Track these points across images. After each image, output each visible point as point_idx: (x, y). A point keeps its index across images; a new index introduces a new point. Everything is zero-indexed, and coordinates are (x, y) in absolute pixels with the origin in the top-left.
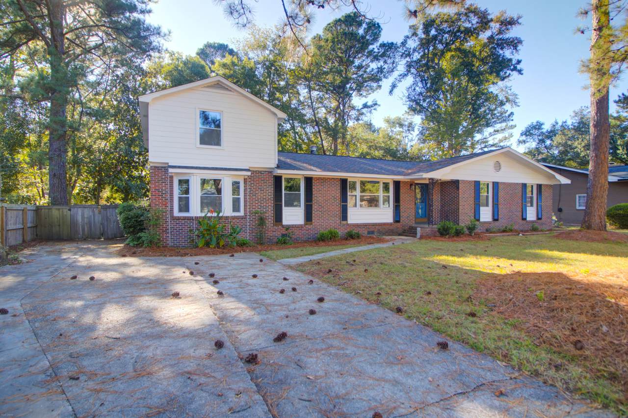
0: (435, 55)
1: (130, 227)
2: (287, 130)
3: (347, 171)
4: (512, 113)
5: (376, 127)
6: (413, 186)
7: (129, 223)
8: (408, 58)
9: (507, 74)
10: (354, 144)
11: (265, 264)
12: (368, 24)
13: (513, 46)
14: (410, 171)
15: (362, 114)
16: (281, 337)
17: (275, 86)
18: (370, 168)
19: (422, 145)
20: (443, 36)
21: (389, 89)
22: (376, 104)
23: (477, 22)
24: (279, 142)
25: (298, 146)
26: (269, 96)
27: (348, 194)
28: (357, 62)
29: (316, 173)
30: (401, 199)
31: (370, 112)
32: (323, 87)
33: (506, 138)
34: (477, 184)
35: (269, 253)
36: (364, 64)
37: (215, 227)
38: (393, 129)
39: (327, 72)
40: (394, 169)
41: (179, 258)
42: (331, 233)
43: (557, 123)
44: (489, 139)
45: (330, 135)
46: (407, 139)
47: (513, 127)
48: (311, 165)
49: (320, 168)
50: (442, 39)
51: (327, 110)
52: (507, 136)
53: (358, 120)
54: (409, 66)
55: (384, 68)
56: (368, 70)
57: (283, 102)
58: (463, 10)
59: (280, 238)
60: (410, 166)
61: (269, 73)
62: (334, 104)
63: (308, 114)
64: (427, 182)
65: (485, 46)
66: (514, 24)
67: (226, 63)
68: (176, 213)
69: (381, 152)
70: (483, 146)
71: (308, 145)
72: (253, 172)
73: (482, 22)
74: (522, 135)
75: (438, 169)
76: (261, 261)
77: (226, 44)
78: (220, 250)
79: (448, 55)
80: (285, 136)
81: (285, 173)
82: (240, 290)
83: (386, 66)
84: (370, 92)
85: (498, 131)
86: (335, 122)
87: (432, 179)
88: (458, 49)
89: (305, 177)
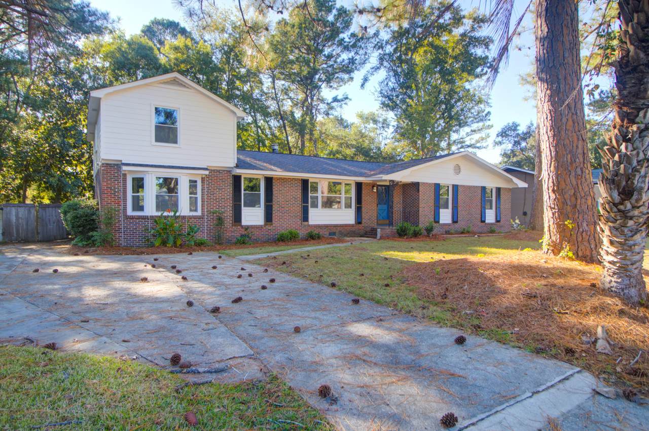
0: (408, 49)
1: (79, 226)
2: (249, 124)
3: (308, 172)
4: (489, 113)
5: (349, 122)
6: (375, 188)
7: (78, 222)
8: (381, 50)
9: (484, 71)
10: (323, 141)
11: (224, 260)
12: (339, 10)
13: (485, 45)
14: (372, 173)
15: (332, 108)
16: (238, 300)
17: (235, 74)
18: (333, 168)
19: (397, 143)
20: (415, 30)
21: (360, 82)
22: (347, 98)
23: (450, 19)
24: (239, 137)
25: (260, 141)
26: (228, 85)
27: (310, 195)
28: (327, 51)
29: (277, 173)
30: (363, 200)
31: (341, 106)
32: (289, 77)
33: (483, 139)
34: (437, 187)
35: (227, 251)
36: (334, 53)
37: (172, 226)
38: (366, 125)
39: (293, 61)
40: (357, 170)
41: (136, 256)
42: (291, 233)
43: (532, 125)
44: (466, 139)
45: (296, 130)
46: (381, 137)
47: (490, 127)
48: (271, 164)
49: (281, 168)
50: (415, 32)
51: (293, 103)
52: (484, 136)
53: (327, 114)
54: (381, 59)
55: (356, 59)
56: (338, 60)
57: (243, 92)
58: (436, 4)
59: (239, 238)
60: (375, 168)
61: (228, 58)
62: (301, 96)
63: (272, 106)
64: (388, 184)
65: (457, 43)
66: (487, 21)
67: (179, 47)
68: (130, 212)
69: (354, 150)
70: (459, 146)
71: (272, 141)
72: (211, 171)
73: (454, 18)
74: (498, 136)
75: (398, 171)
76: (220, 257)
77: (176, 21)
78: (178, 249)
79: (421, 50)
80: (246, 130)
81: (244, 173)
82: (201, 277)
83: (357, 57)
84: (341, 84)
85: (474, 131)
86: (302, 116)
87: (393, 181)
88: (431, 45)
89: (265, 177)
